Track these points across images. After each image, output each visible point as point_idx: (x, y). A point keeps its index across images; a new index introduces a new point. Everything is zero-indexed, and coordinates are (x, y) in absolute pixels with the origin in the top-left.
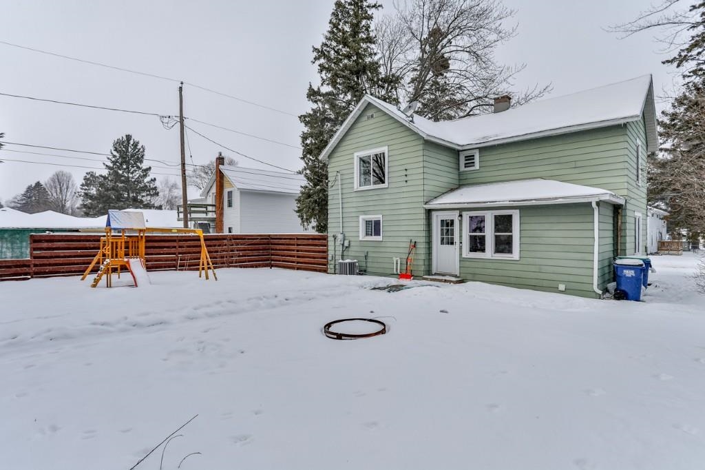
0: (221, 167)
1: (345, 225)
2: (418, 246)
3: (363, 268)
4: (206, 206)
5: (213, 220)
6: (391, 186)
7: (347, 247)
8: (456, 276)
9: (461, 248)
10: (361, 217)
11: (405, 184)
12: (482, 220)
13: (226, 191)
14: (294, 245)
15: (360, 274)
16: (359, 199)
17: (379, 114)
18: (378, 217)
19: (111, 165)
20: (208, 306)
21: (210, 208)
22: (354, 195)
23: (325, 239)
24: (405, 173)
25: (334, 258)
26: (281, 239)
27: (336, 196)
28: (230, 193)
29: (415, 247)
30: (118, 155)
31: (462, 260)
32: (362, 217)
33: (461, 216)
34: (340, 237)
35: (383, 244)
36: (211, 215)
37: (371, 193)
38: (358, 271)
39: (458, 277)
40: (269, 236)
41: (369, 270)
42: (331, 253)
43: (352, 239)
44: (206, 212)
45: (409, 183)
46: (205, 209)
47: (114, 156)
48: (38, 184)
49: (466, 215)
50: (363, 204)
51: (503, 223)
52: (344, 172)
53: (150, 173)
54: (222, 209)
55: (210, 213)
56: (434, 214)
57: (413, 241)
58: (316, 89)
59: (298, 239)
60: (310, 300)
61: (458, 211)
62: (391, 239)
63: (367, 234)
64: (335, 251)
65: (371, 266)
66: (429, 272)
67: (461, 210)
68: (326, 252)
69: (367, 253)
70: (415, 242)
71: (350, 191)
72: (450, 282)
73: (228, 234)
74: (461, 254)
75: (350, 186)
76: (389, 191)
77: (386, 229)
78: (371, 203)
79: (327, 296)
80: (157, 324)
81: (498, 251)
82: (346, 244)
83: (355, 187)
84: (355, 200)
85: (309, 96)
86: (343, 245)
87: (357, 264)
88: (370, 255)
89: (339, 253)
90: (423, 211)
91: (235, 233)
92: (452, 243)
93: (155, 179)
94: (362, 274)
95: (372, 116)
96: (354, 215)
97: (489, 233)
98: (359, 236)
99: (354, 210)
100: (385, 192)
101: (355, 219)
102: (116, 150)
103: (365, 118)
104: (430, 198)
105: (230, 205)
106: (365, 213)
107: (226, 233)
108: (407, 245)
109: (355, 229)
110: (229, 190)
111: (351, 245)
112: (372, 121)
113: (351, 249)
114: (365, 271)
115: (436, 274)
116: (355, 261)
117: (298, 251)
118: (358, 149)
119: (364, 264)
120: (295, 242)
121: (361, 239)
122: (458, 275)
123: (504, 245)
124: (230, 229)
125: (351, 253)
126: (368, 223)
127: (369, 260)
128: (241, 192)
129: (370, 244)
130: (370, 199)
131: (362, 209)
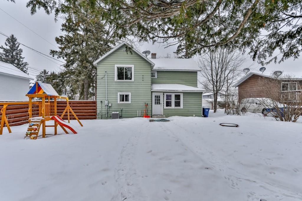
6: (135, 81)
7: (110, 107)
9: (164, 105)
11: (142, 81)
12: (171, 96)
16: (117, 85)
18: (128, 93)
22: (114, 83)
23: (95, 103)
24: (143, 77)
25: (101, 112)
31: (164, 109)
32: (119, 94)
33: (164, 94)
34: (106, 102)
35: (131, 105)
37: (124, 83)
41: (123, 116)
42: (99, 110)
43: (113, 103)
45: (144, 81)
49: (165, 94)
50: (119, 88)
51: (178, 97)
52: (109, 72)
56: (153, 93)
63: (120, 101)
64: (102, 109)
67: (164, 92)
68: (96, 109)
70: (147, 104)
71: (113, 81)
74: (164, 108)
75: (112, 79)
76: (134, 83)
77: (132, 98)
78: (124, 88)
81: (176, 106)
82: (110, 105)
83: (115, 80)
84: (115, 85)
86: (108, 106)
88: (124, 109)
89: (104, 109)
92: (159, 104)
96: (114, 92)
97: (173, 100)
99: (114, 90)
100: (133, 83)
101: (115, 94)
103: (121, 51)
106: (121, 91)
108: (144, 105)
111: (113, 105)
113: (113, 107)
114: (121, 116)
115: (154, 115)
118: (117, 63)
121: (118, 103)
123: (178, 104)
125: (113, 109)
126: (122, 96)
127: (123, 111)
129: (124, 105)
130: (124, 85)
131: (119, 90)
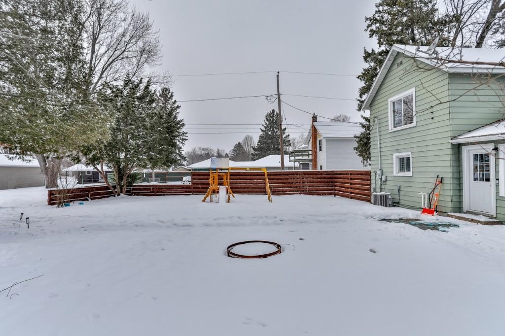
0: (315, 123)
1: (382, 163)
2: (445, 181)
3: (396, 201)
4: (308, 151)
5: (311, 160)
6: (419, 124)
7: (384, 181)
8: (492, 217)
9: (497, 185)
10: (395, 155)
11: (431, 121)
13: (318, 139)
14: (348, 179)
15: (393, 206)
16: (392, 139)
17: (407, 59)
18: (408, 154)
19: (264, 129)
20: (223, 219)
21: (310, 153)
22: (389, 136)
23: (369, 174)
24: (431, 110)
25: (375, 190)
26: (341, 174)
27: (375, 138)
28: (320, 141)
29: (441, 182)
30: (268, 123)
31: (499, 199)
33: (496, 149)
34: (379, 172)
35: (413, 180)
36: (311, 157)
37: (402, 133)
38: (390, 203)
39: (495, 218)
40: (333, 171)
41: (402, 202)
42: (373, 186)
43: (388, 174)
44: (308, 155)
45: (435, 120)
46: (307, 153)
47: (266, 124)
48: (239, 143)
50: (396, 143)
52: (381, 116)
53: (286, 131)
54: (316, 152)
55: (310, 156)
56: (465, 149)
57: (440, 177)
58: (370, 52)
59: (351, 174)
60: (302, 223)
61: (493, 144)
62: (419, 175)
63: (400, 170)
64: (376, 184)
65: (404, 199)
66: (459, 209)
67: (496, 142)
68: (370, 185)
69: (400, 187)
70: (442, 178)
71: (386, 132)
72: (478, 222)
73: (320, 170)
74: (497, 193)
75: (386, 128)
76: (416, 129)
77: (415, 165)
78: (402, 142)
79: (320, 222)
80: (186, 226)
82: (383, 179)
83: (390, 129)
84: (390, 140)
85: (365, 58)
86: (381, 179)
87: (390, 197)
88: (402, 189)
89: (378, 186)
90: (450, 146)
91: (324, 170)
92: (488, 180)
93: (289, 135)
94: (395, 206)
95: (401, 63)
96: (389, 153)
98: (393, 172)
99: (389, 149)
100: (413, 130)
101: (390, 157)
102: (267, 120)
103: (396, 66)
104: (461, 132)
105: (321, 150)
106: (398, 151)
107: (319, 170)
108: (434, 181)
109: (390, 166)
110: (320, 139)
111: (388, 179)
112: (401, 67)
113: (388, 183)
114: (398, 203)
115: (467, 212)
116: (389, 194)
117: (351, 184)
118: (391, 95)
119: (397, 197)
120: (349, 176)
121: (395, 174)
122: (495, 216)
124: (321, 167)
125: (387, 187)
126: (401, 160)
127: (402, 193)
128: (327, 140)
129: (402, 179)
130: (401, 138)
131: (395, 148)
